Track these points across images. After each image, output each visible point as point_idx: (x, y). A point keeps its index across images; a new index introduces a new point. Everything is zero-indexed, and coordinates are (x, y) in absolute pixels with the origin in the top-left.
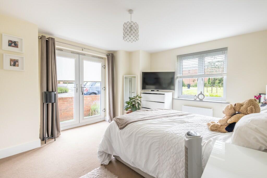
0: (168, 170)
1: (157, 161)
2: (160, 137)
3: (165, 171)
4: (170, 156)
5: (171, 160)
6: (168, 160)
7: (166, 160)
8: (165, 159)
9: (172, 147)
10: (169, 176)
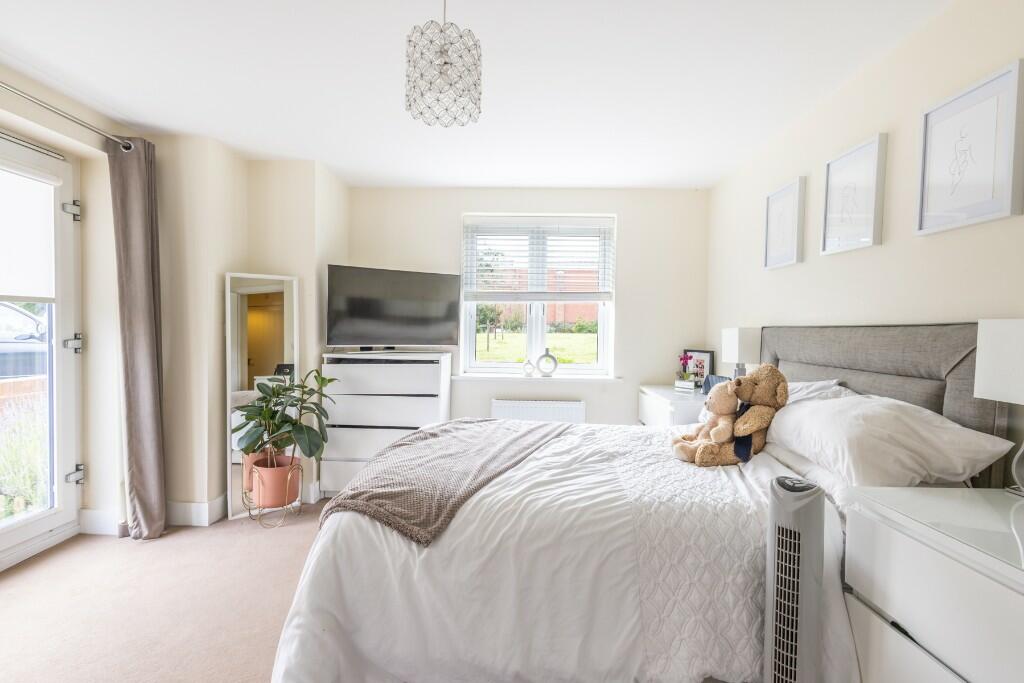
0: (690, 637)
1: (634, 620)
2: (631, 528)
3: (676, 643)
4: (687, 583)
5: (694, 597)
6: (683, 599)
7: (674, 604)
8: (669, 599)
9: (686, 547)
10: (697, 656)
